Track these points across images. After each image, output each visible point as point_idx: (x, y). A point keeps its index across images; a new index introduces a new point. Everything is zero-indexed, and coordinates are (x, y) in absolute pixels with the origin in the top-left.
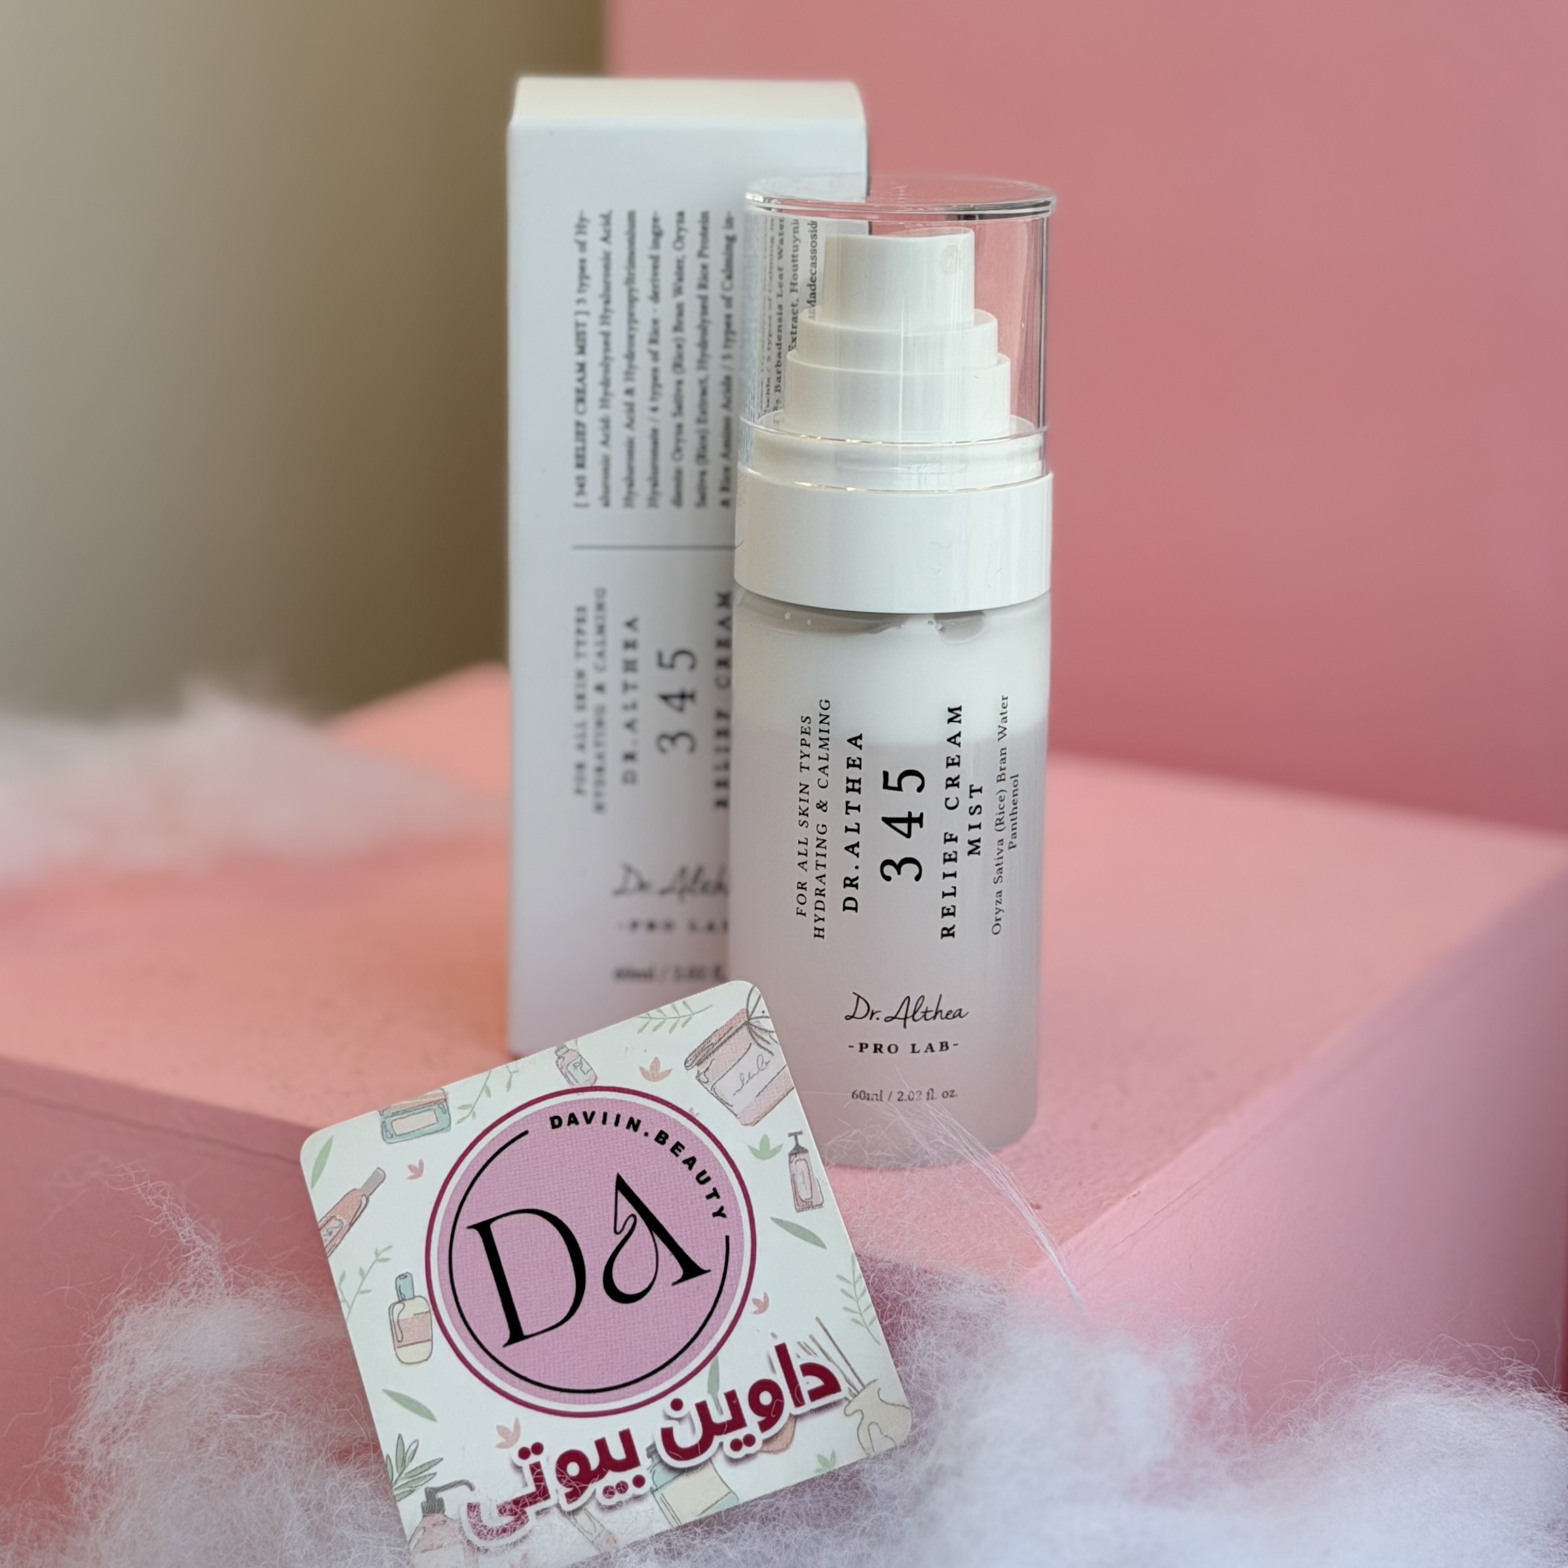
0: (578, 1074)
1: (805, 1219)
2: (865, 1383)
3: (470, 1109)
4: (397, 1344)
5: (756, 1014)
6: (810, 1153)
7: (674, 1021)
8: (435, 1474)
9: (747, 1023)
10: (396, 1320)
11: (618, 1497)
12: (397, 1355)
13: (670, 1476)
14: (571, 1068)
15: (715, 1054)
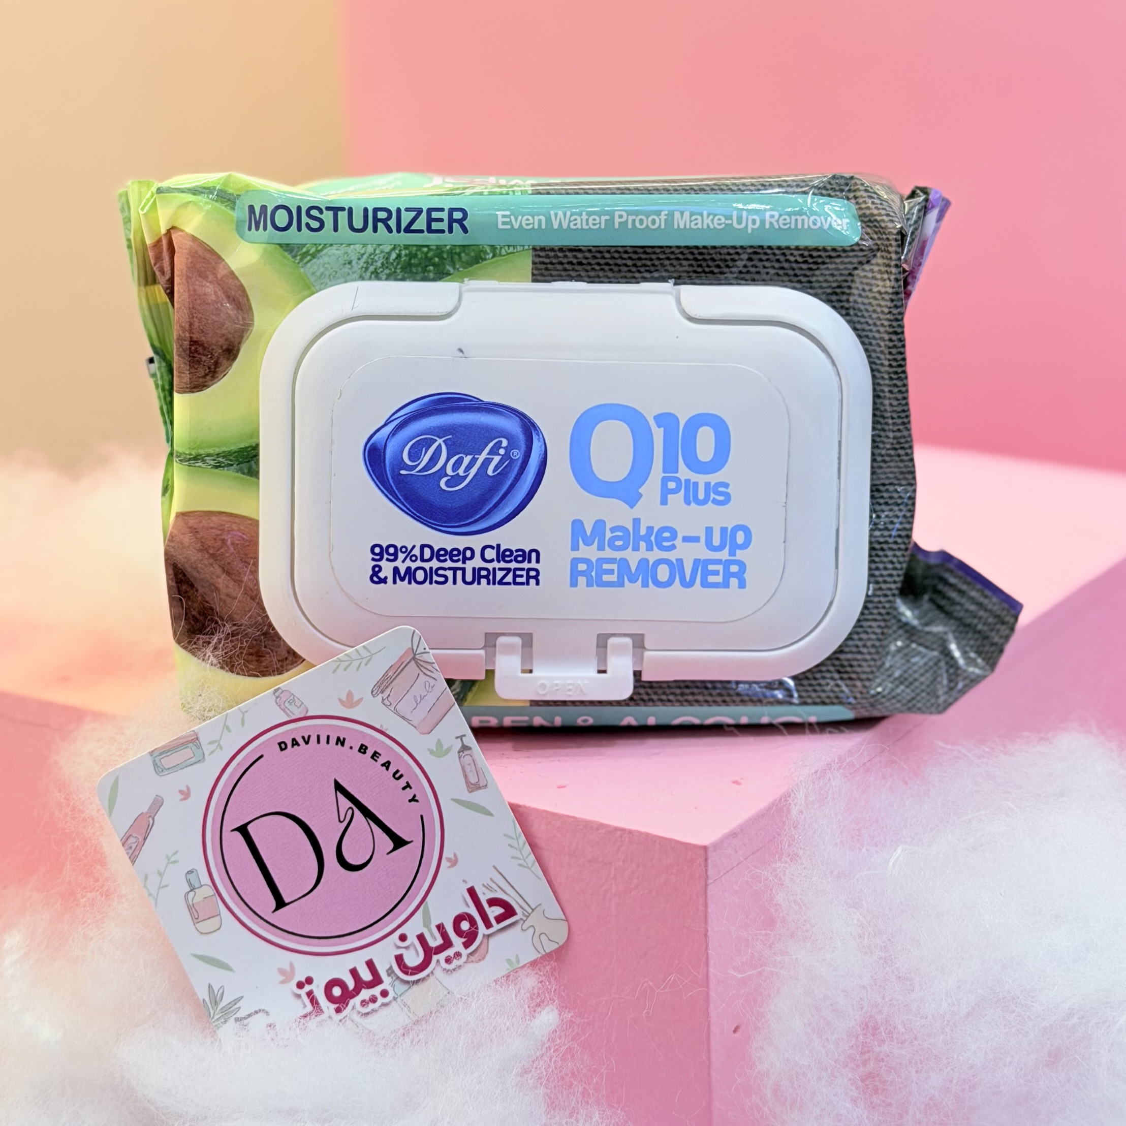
0: (292, 708)
1: (476, 797)
2: (533, 907)
3: (217, 743)
4: (196, 921)
5: (420, 650)
6: (473, 749)
7: (360, 661)
8: (239, 1008)
9: (414, 658)
10: (191, 903)
11: (372, 1006)
12: (196, 928)
13: (406, 987)
14: (287, 704)
15: (393, 683)
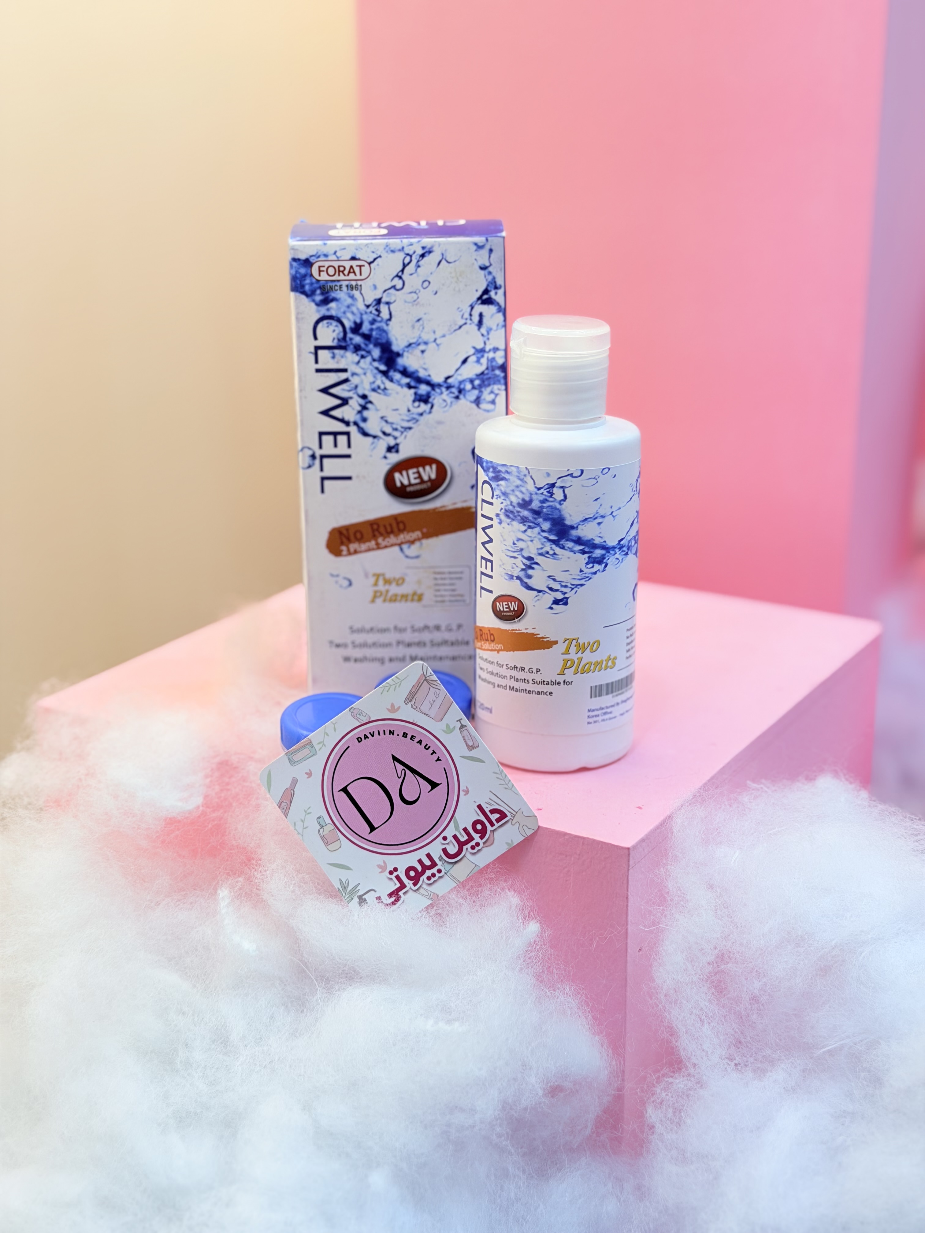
0: (362, 717)
1: (473, 753)
2: (516, 811)
3: (322, 743)
4: (327, 845)
5: (428, 674)
6: (468, 726)
7: (395, 685)
8: (359, 890)
9: (425, 680)
10: (322, 835)
11: (433, 879)
12: (327, 849)
13: (451, 866)
14: (358, 716)
15: (416, 696)
